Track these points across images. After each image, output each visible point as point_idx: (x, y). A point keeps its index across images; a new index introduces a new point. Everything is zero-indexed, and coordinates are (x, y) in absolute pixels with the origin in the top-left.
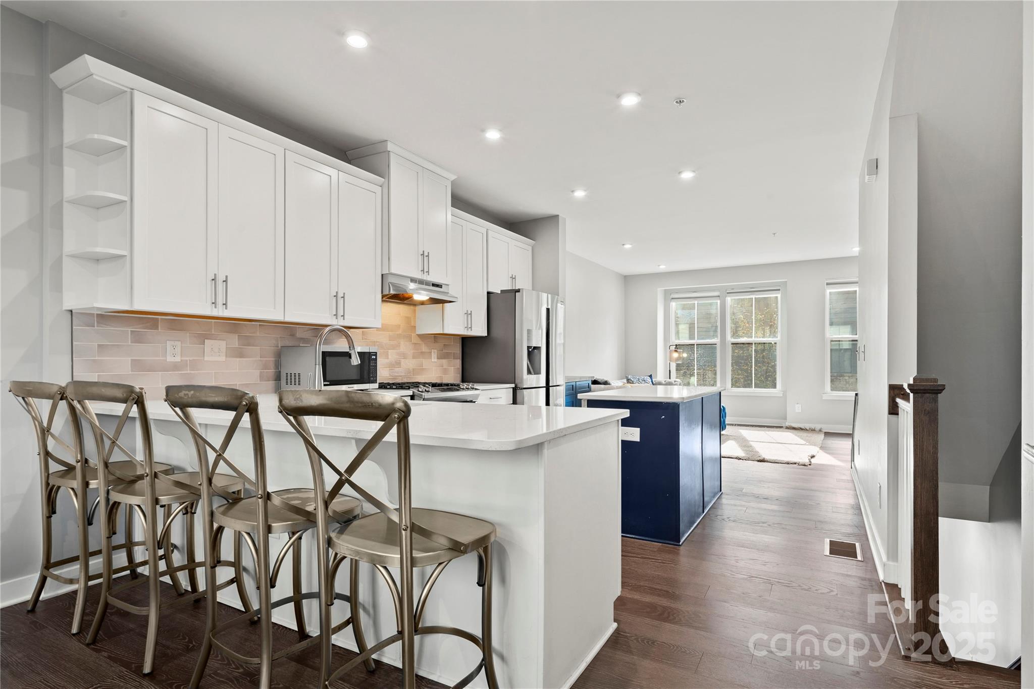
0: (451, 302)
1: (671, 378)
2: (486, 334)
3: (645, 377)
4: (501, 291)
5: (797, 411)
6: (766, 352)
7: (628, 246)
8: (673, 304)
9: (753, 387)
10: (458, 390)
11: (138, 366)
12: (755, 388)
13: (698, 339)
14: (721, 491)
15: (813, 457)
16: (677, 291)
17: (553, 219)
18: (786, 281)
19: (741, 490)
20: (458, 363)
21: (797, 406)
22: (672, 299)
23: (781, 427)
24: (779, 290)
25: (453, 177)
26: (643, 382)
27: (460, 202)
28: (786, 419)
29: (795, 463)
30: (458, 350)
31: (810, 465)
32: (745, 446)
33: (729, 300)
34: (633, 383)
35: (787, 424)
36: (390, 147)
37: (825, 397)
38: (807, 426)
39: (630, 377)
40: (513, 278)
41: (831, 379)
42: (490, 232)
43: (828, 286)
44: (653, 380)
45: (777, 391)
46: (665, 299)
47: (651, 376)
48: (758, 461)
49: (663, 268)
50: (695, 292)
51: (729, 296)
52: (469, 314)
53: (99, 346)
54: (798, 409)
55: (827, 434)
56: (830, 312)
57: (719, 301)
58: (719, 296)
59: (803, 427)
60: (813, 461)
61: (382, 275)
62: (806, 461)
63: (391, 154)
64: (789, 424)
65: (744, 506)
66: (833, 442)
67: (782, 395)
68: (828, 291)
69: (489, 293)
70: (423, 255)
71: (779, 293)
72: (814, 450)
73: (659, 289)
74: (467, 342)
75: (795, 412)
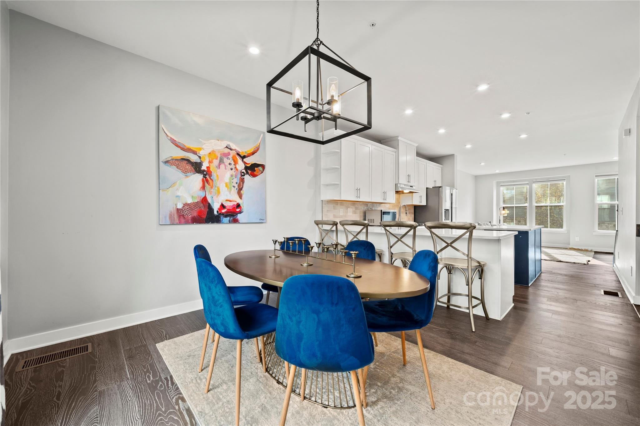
0: (416, 192)
1: (501, 223)
2: (426, 205)
3: (488, 223)
4: (433, 187)
5: (576, 240)
6: (557, 211)
7: (483, 164)
8: (502, 188)
9: (549, 227)
10: (421, 226)
11: (335, 216)
12: (550, 228)
13: (516, 204)
14: (541, 271)
15: (589, 261)
16: (504, 182)
17: (452, 155)
18: (570, 176)
19: (552, 271)
20: (413, 215)
21: (576, 237)
22: (501, 185)
23: (567, 248)
24: (565, 180)
25: (417, 145)
26: (487, 225)
27: (419, 154)
28: (570, 244)
29: (579, 263)
30: (413, 211)
31: (588, 264)
32: (549, 256)
33: (535, 186)
34: (481, 225)
35: (570, 247)
36: (399, 138)
37: (594, 234)
38: (583, 248)
39: (479, 222)
40: (435, 181)
41: (598, 223)
42: (427, 164)
43: (596, 177)
44: (492, 224)
45: (564, 230)
46: (497, 186)
47: (490, 222)
48: (557, 261)
49: (497, 171)
50: (514, 182)
51: (534, 184)
52: (421, 197)
53: (327, 210)
54: (577, 239)
55: (596, 252)
56: (598, 190)
57: (528, 186)
58: (528, 184)
59: (580, 248)
60: (589, 262)
61: (395, 184)
62: (586, 263)
63: (399, 140)
64: (572, 247)
65: (555, 277)
66: (600, 256)
67: (566, 232)
68: (596, 180)
69: (427, 188)
70: (408, 176)
71: (565, 181)
72: (590, 259)
73: (494, 181)
74: (416, 208)
75: (575, 241)
